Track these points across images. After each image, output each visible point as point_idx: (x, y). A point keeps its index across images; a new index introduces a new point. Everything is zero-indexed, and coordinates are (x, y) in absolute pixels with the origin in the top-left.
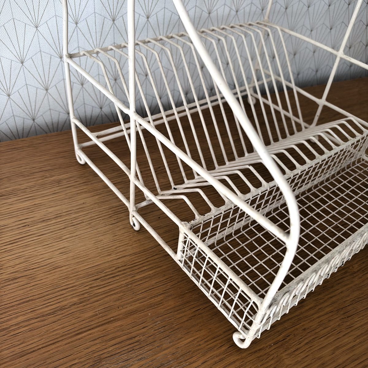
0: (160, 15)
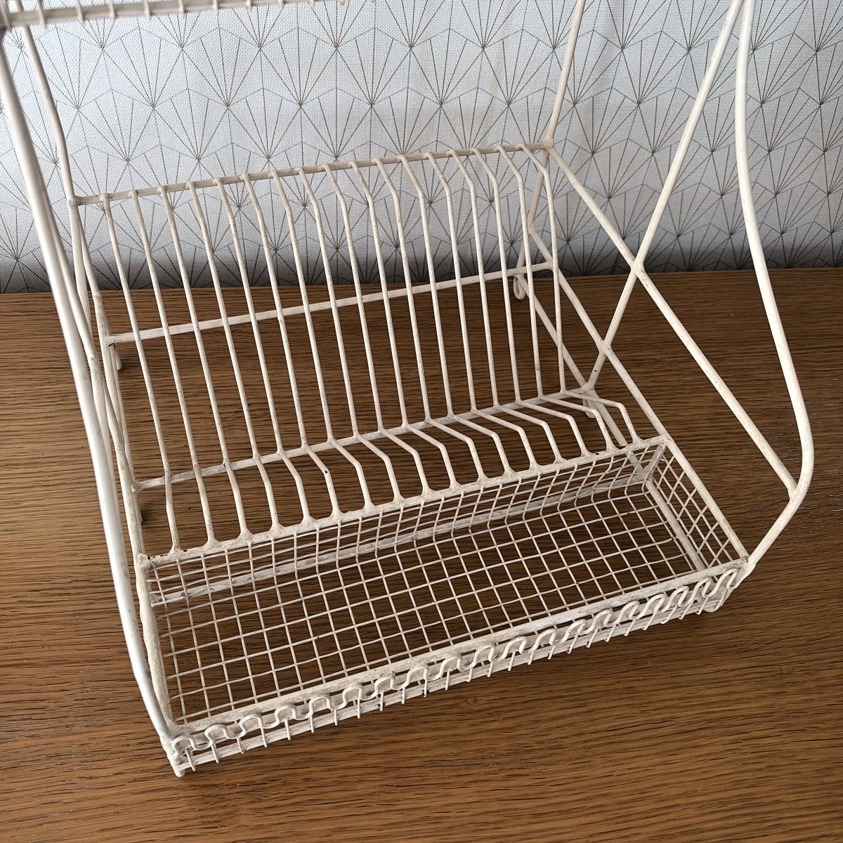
0: (328, 102)
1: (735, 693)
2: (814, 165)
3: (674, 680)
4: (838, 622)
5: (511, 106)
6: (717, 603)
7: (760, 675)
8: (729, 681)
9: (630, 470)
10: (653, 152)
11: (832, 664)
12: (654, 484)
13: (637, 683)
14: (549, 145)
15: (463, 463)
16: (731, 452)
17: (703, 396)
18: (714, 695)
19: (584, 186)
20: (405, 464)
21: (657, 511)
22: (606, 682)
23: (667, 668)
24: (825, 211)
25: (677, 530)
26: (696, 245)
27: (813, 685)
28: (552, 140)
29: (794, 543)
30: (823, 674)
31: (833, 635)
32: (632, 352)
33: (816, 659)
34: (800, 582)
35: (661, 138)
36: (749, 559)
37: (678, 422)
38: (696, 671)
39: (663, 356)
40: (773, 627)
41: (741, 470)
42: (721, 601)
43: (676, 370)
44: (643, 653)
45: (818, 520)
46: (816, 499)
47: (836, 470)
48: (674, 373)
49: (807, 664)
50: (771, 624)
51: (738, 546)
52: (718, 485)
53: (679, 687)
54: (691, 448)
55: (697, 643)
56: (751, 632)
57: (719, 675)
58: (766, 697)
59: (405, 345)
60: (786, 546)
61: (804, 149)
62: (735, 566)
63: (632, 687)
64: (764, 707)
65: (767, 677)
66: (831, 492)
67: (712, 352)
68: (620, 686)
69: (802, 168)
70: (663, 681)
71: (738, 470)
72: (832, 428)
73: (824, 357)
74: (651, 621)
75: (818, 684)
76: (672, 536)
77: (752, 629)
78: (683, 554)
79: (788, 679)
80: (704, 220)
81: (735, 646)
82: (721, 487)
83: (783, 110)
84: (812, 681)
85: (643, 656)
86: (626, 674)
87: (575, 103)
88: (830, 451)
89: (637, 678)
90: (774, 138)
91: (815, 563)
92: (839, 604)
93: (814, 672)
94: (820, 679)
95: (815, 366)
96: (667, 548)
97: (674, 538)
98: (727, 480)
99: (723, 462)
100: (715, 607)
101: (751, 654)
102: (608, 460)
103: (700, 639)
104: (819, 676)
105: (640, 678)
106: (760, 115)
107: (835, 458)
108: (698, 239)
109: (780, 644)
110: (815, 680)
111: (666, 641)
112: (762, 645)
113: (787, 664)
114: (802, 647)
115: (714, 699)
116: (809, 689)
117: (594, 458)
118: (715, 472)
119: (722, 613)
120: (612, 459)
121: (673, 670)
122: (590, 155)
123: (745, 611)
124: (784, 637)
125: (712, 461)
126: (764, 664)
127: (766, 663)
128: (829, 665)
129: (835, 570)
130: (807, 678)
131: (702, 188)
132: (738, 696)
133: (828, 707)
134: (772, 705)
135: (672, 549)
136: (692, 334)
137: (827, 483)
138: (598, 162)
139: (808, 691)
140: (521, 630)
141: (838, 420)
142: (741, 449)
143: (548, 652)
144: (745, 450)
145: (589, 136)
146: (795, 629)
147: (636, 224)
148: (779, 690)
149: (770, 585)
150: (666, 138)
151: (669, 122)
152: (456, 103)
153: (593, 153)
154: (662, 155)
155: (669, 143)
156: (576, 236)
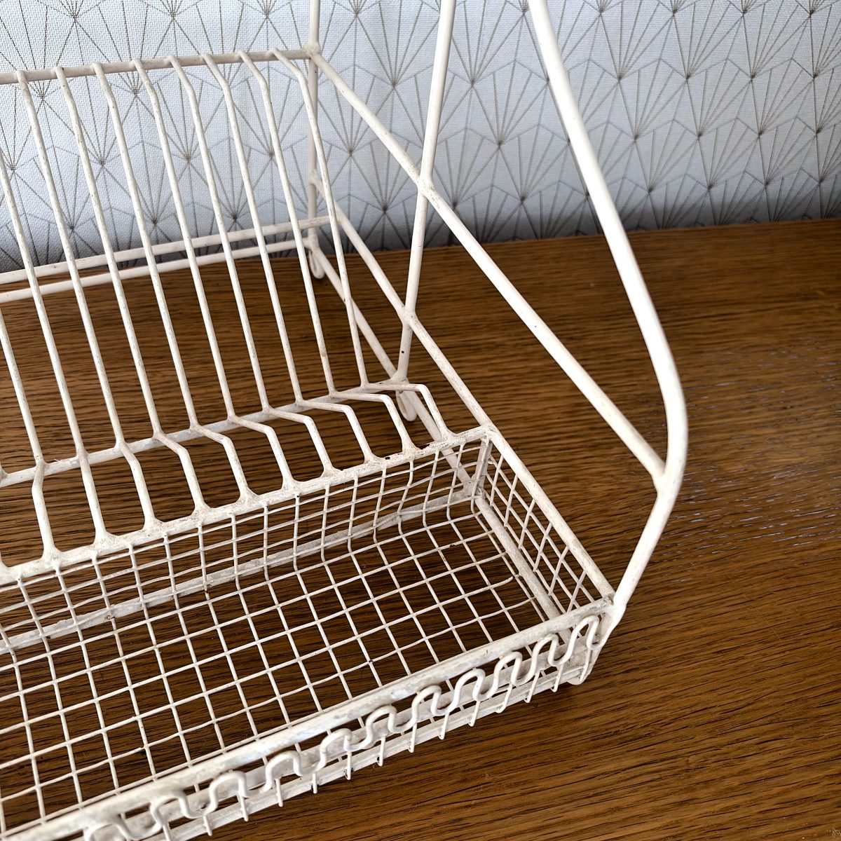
1: (619, 809)
2: (677, 97)
3: (526, 799)
4: (764, 679)
5: (270, 16)
6: (581, 671)
7: (656, 776)
8: (609, 791)
9: (445, 481)
10: (473, 82)
11: (761, 746)
12: (487, 499)
13: (468, 812)
14: (313, 51)
15: (220, 496)
16: (598, 452)
17: (557, 384)
18: (588, 817)
19: (391, 132)
20: (128, 504)
21: (492, 539)
22: (419, 815)
23: (515, 780)
24: (697, 160)
25: (520, 563)
26: (547, 212)
27: (735, 782)
28: (316, 44)
29: (693, 569)
30: (749, 763)
31: (758, 700)
32: (466, 336)
33: (738, 741)
34: (705, 625)
35: (479, 62)
36: (615, 599)
37: (525, 419)
38: (559, 781)
39: (505, 339)
40: (672, 697)
41: (612, 476)
42: (585, 667)
43: (522, 355)
44: (477, 760)
45: (723, 536)
46: (716, 507)
47: (740, 466)
48: (519, 358)
49: (724, 750)
50: (669, 692)
51: (598, 579)
52: (582, 497)
53: (534, 810)
54: (544, 451)
55: (560, 735)
56: (641, 709)
57: (595, 783)
58: (667, 810)
59: (151, 342)
60: (682, 575)
61: (661, 76)
62: (593, 611)
63: (460, 820)
64: (666, 827)
65: (666, 777)
66: (737, 495)
67: (568, 330)
68: (441, 819)
69: (663, 101)
70: (509, 803)
71: (609, 476)
72: (729, 413)
73: (712, 327)
74: (476, 711)
75: (744, 779)
76: (513, 573)
77: (641, 704)
78: (530, 599)
79: (698, 778)
80: (552, 177)
81: (617, 733)
82: (585, 500)
83: (629, 22)
84: (733, 775)
85: (477, 765)
86: (449, 798)
87: (357, 12)
88: (731, 442)
89: (468, 803)
90: (623, 60)
91: (725, 595)
92: (763, 652)
93: (735, 762)
94: (746, 772)
95: (702, 339)
96: (507, 593)
97: (516, 576)
98: (593, 490)
99: (586, 466)
100: (578, 676)
101: (641, 743)
102: (406, 465)
103: (566, 728)
104: (745, 767)
105: (473, 802)
106: (601, 28)
107: (736, 451)
108: (548, 204)
109: (683, 723)
110: (739, 774)
111: (514, 737)
112: (658, 727)
113: (695, 753)
114: (717, 724)
115: (588, 824)
116: (732, 789)
117: (383, 464)
118: (577, 481)
119: (594, 684)
120: (412, 464)
121: (525, 783)
122: (390, 87)
123: (630, 676)
124: (688, 711)
125: (572, 466)
126: (661, 757)
127: (665, 756)
128: (756, 747)
129: (752, 604)
130: (727, 771)
131: (542, 132)
132: (623, 815)
133: (760, 816)
134: (677, 822)
135: (514, 592)
136: (539, 311)
137: (730, 484)
138: (404, 97)
139: (730, 792)
140: (229, 761)
141: (738, 402)
142: (610, 448)
143: (343, 769)
144: (616, 448)
145: (385, 59)
146: (703, 697)
147: (468, 184)
148: (685, 797)
149: (664, 633)
150: (485, 62)
151: (486, 39)
152: (192, 13)
153: (394, 84)
154: (484, 85)
155: (489, 70)
156: (394, 203)
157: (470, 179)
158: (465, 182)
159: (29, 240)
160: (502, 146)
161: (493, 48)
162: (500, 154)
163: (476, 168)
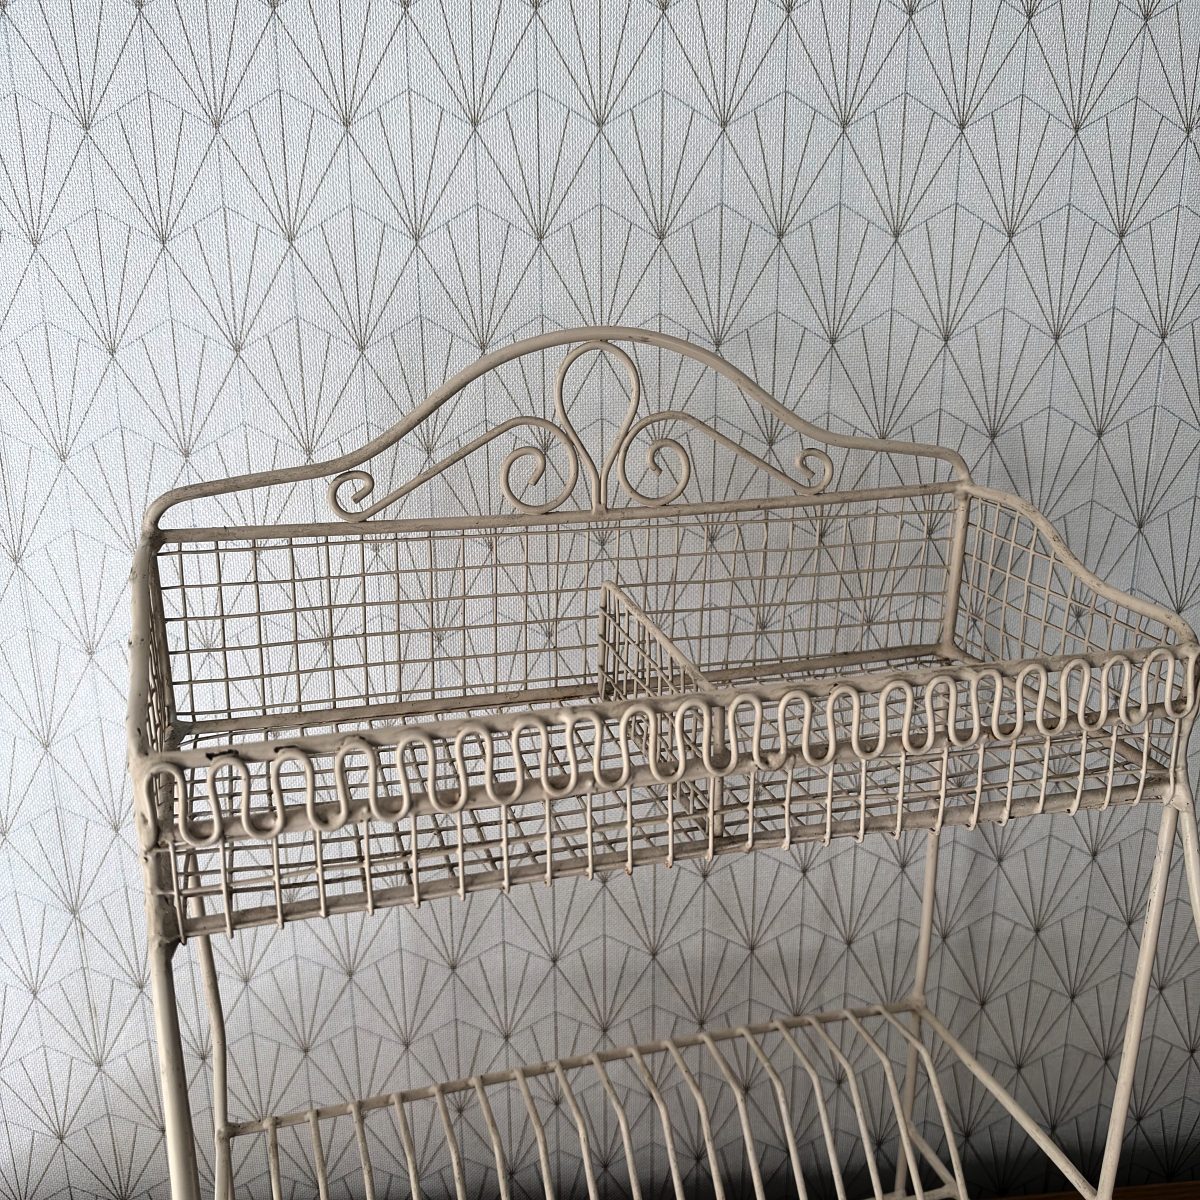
0: (593, 955)
5: (852, 946)
10: (1073, 997)
14: (919, 1004)
19: (977, 1055)
26: (1171, 1133)
28: (923, 997)
35: (1079, 977)
80: (1175, 1092)
87: (945, 938)
108: (1171, 1123)
122: (979, 1008)
131: (1157, 1044)
138: (993, 1016)
145: (973, 980)
147: (1070, 1106)
150: (1087, 976)
151: (1087, 953)
152: (773, 947)
153: (983, 1004)
154: (1086, 1000)
155: (1093, 983)
156: (979, 1128)
157: (1072, 1100)
158: (1066, 1102)
159: (555, 1174)
160: (1109, 1062)
161: (1095, 962)
162: (1108, 1071)
163: (1079, 1087)
